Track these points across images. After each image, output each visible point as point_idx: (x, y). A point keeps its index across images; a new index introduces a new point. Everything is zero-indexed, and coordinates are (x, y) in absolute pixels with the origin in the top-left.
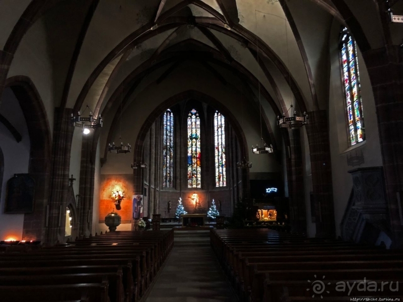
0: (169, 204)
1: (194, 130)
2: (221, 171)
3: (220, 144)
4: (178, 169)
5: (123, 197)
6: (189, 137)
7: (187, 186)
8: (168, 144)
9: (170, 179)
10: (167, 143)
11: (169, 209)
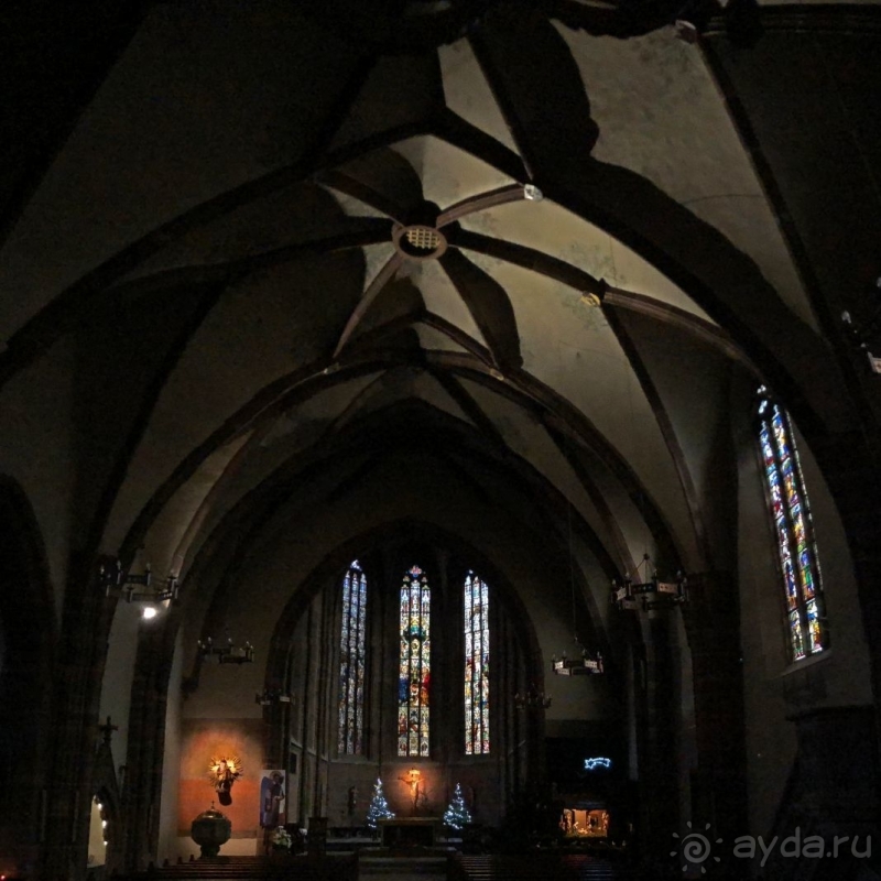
0: (351, 795)
1: (415, 618)
2: (477, 717)
3: (477, 652)
4: (375, 710)
5: (236, 774)
6: (402, 633)
7: (397, 750)
8: (353, 650)
9: (355, 733)
10: (349, 648)
11: (351, 806)
